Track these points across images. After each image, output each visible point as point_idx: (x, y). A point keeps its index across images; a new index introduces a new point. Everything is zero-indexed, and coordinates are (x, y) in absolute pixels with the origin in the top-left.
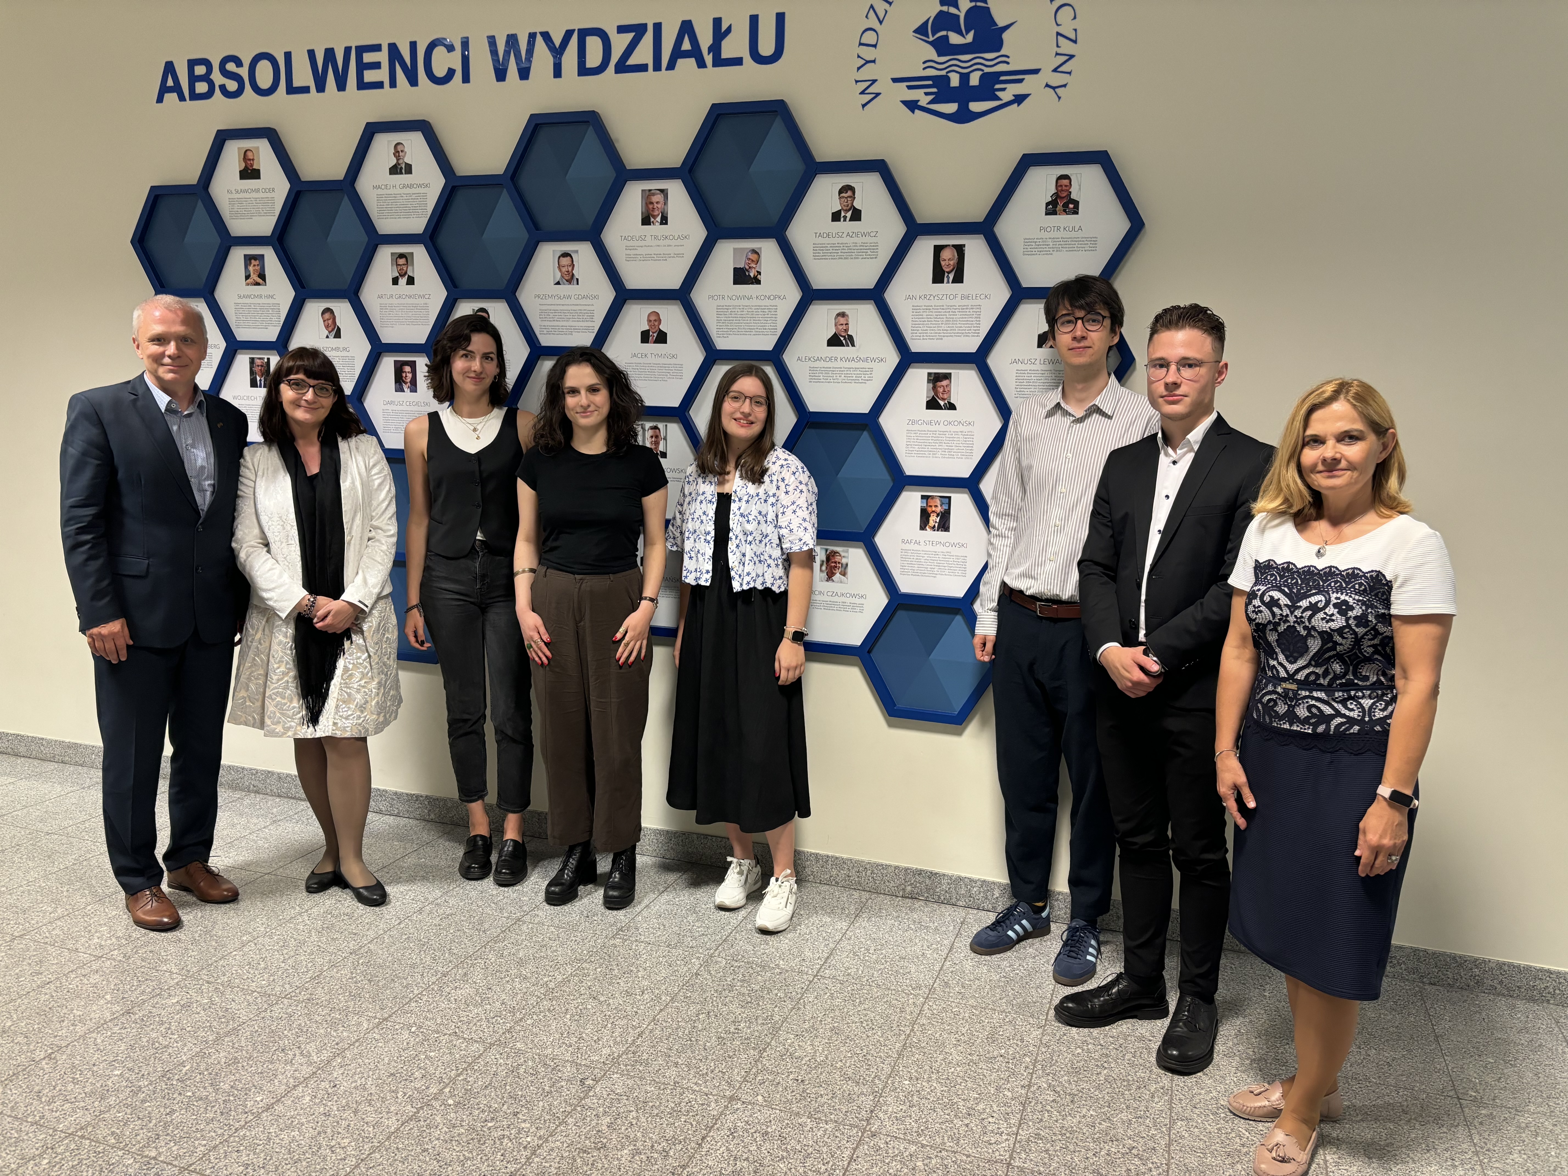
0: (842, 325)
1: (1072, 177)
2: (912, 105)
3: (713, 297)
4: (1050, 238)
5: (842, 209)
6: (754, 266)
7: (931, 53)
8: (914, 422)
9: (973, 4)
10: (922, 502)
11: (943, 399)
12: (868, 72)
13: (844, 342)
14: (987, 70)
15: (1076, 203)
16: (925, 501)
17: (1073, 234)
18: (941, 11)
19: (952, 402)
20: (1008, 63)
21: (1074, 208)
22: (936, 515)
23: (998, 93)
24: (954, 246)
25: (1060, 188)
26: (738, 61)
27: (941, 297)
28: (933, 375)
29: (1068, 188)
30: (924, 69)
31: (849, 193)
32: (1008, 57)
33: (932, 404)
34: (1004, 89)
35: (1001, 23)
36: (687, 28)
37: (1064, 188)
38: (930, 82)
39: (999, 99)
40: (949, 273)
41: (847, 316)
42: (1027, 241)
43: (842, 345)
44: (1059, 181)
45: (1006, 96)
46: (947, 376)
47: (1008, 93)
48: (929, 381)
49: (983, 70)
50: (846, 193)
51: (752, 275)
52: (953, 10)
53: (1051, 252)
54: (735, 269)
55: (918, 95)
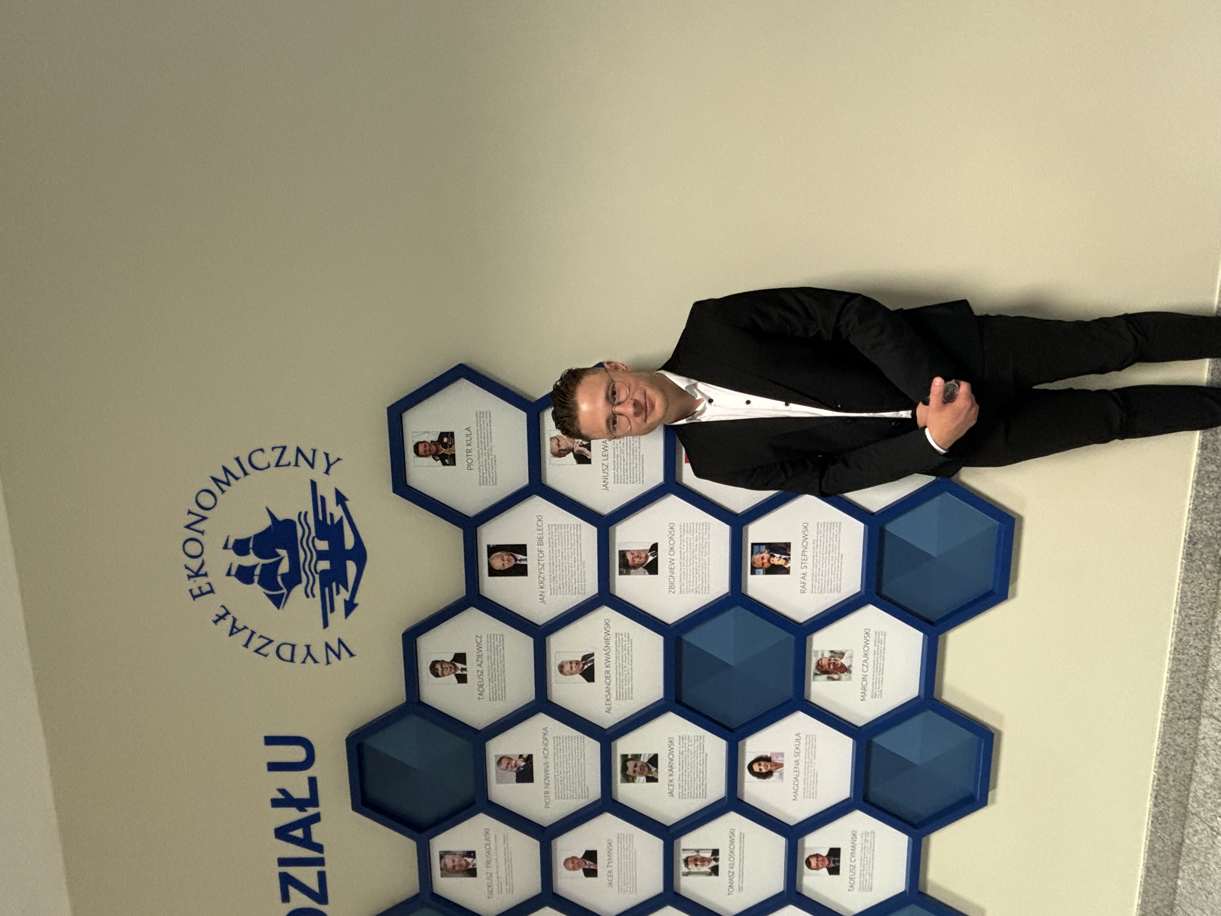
0: (571, 668)
1: (417, 440)
2: (350, 606)
3: (547, 803)
4: (479, 459)
5: (454, 673)
6: (514, 762)
7: (298, 589)
8: (672, 587)
9: (251, 551)
10: (759, 574)
11: (647, 557)
12: (319, 652)
13: (589, 665)
14: (313, 534)
15: (442, 435)
16: (757, 571)
17: (474, 436)
18: (259, 583)
19: (649, 548)
20: (306, 513)
21: (447, 437)
22: (772, 559)
23: (336, 520)
24: (489, 555)
25: (428, 453)
26: (312, 782)
27: (540, 566)
28: (622, 570)
29: (427, 445)
30: (314, 596)
31: (438, 666)
32: (300, 513)
33: (652, 568)
34: (332, 515)
35: (267, 522)
36: (282, 833)
37: (428, 448)
38: (327, 590)
39: (341, 519)
40: (516, 560)
41: (562, 662)
42: (482, 482)
43: (593, 666)
44: (420, 454)
45: (338, 512)
46: (623, 554)
47: (335, 510)
48: (628, 573)
49: (314, 538)
50: (437, 669)
51: (523, 764)
52: (257, 571)
53: (493, 456)
54: (519, 780)
55: (339, 601)
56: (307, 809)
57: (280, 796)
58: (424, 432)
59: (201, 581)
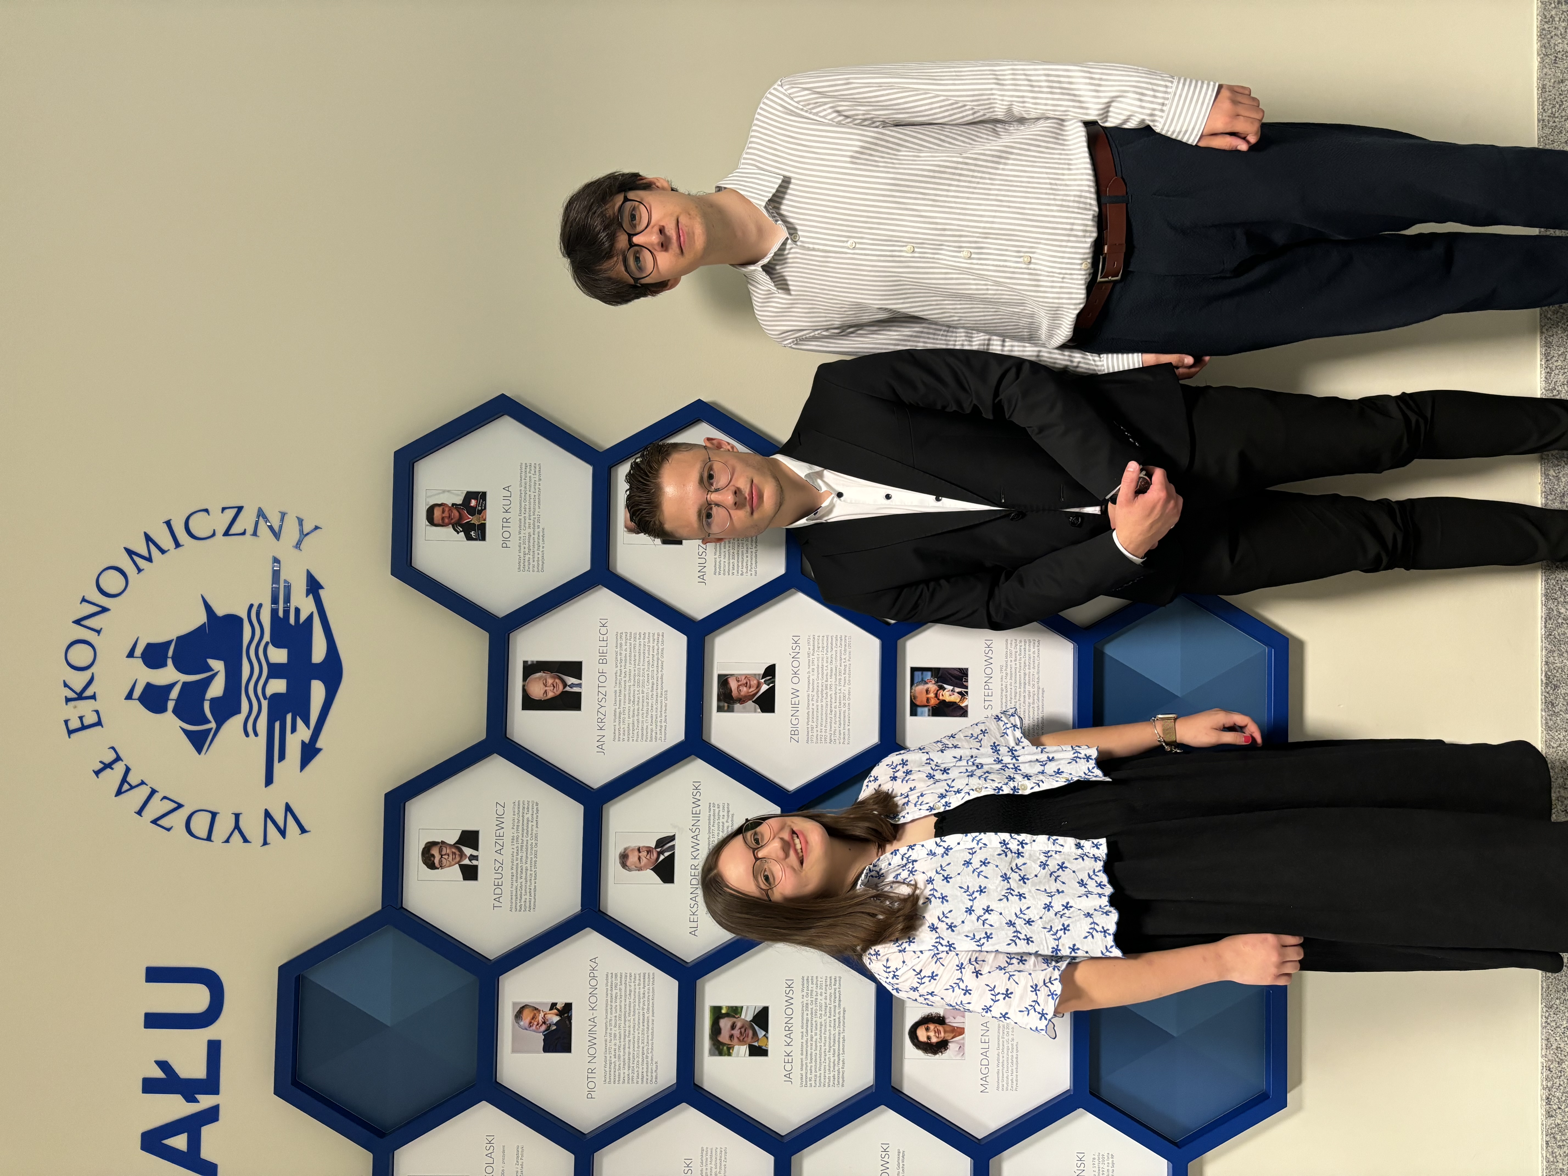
0: (639, 858)
1: (432, 502)
2: (309, 752)
3: (591, 1090)
4: (520, 533)
5: (458, 863)
6: (542, 1014)
7: (235, 724)
8: (794, 733)
9: (170, 662)
10: (922, 715)
11: (759, 686)
12: (253, 825)
13: (667, 854)
14: (267, 637)
15: (470, 495)
16: (919, 710)
17: (515, 499)
18: (175, 712)
19: (762, 672)
20: (260, 606)
21: (476, 499)
22: (941, 692)
23: (303, 617)
24: (525, 677)
25: (446, 521)
26: (214, 1049)
27: (601, 696)
28: (722, 704)
29: (447, 509)
30: (256, 734)
31: (435, 851)
32: (251, 606)
33: (767, 703)
34: (297, 611)
35: (201, 618)
36: (154, 1141)
37: (446, 514)
38: (277, 725)
39: (310, 617)
40: (565, 685)
41: (626, 849)
42: (522, 566)
43: (672, 856)
44: (436, 521)
45: (307, 606)
46: (724, 680)
47: (303, 604)
48: (730, 710)
49: (267, 643)
50: (433, 856)
51: (556, 1019)
52: (174, 694)
53: (541, 529)
54: (547, 1049)
55: (294, 743)
56: (198, 1097)
57: (159, 1074)
58: (444, 491)
59: (85, 708)
